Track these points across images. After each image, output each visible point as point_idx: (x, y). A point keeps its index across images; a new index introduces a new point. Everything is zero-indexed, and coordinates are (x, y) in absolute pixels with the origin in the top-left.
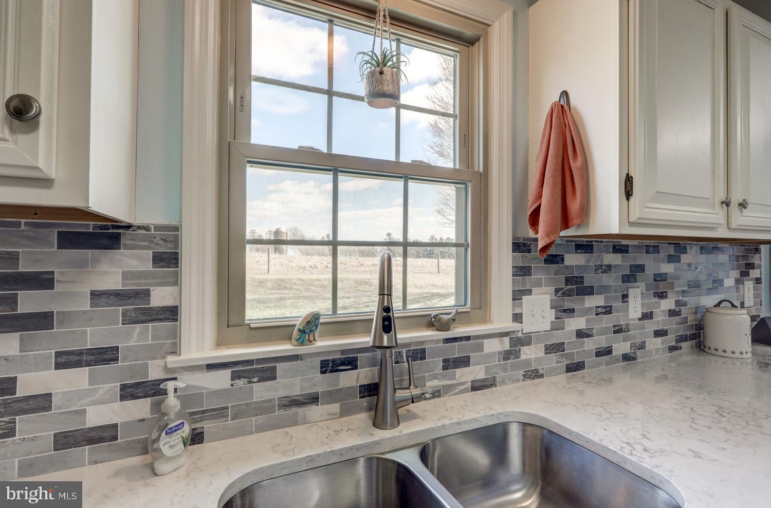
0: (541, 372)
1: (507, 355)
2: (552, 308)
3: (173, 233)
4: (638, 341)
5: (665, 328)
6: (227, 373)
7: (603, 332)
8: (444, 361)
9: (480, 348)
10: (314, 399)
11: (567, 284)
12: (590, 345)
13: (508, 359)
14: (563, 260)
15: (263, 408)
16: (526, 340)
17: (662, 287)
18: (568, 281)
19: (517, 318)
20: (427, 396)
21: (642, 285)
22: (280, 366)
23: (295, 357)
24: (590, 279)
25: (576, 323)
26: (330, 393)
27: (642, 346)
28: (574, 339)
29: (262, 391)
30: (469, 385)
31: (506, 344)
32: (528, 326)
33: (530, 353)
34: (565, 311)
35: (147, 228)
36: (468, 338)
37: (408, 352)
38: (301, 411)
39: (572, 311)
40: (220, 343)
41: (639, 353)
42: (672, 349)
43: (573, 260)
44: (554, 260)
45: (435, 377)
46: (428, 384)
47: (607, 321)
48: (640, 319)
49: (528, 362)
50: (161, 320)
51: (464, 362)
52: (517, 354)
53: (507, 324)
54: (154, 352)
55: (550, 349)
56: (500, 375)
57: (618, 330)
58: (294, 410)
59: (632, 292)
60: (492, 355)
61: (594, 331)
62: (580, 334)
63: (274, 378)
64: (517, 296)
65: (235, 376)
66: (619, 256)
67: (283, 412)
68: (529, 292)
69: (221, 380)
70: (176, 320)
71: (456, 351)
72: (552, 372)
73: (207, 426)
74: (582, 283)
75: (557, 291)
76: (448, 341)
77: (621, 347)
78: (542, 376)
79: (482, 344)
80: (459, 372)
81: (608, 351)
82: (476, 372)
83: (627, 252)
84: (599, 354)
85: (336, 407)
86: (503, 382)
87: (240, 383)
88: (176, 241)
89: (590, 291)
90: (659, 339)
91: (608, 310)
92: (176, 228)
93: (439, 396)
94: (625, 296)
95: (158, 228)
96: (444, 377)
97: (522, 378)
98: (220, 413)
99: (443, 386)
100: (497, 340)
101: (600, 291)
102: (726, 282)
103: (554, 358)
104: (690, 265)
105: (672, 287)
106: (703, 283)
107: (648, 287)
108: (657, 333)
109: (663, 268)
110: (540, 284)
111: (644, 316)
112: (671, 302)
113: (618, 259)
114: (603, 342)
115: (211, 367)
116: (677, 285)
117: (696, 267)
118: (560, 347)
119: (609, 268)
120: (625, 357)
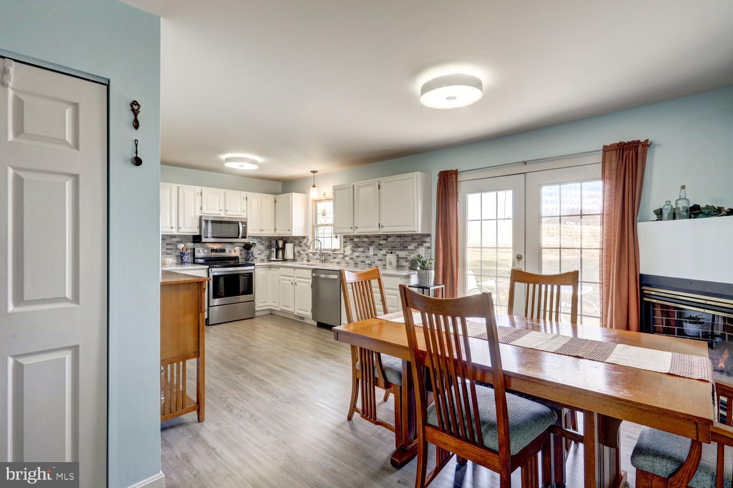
0: (349, 263)
1: (342, 258)
2: (351, 250)
3: (309, 238)
4: (373, 261)
5: (382, 259)
7: (363, 257)
8: (333, 257)
12: (360, 259)
14: (353, 240)
16: (346, 256)
17: (380, 247)
18: (355, 245)
19: (344, 251)
21: (374, 247)
24: (359, 244)
25: (356, 254)
27: (374, 262)
30: (336, 262)
31: (342, 256)
32: (346, 253)
33: (347, 259)
34: (354, 251)
35: (307, 237)
36: (336, 254)
37: (329, 254)
39: (356, 251)
41: (373, 264)
42: (384, 265)
43: (356, 240)
44: (351, 240)
47: (363, 254)
49: (346, 260)
51: (335, 258)
52: (344, 258)
55: (350, 259)
56: (341, 262)
57: (367, 257)
59: (370, 248)
61: (360, 256)
62: (357, 256)
64: (344, 247)
66: (367, 239)
68: (346, 246)
71: (335, 256)
75: (352, 246)
76: (334, 254)
77: (367, 262)
79: (338, 255)
81: (364, 262)
82: (337, 260)
83: (370, 238)
84: (362, 262)
89: (359, 247)
90: (380, 262)
91: (364, 252)
94: (369, 249)
97: (345, 263)
101: (363, 247)
102: (409, 247)
103: (352, 260)
104: (392, 241)
105: (384, 247)
106: (398, 247)
107: (376, 247)
108: (379, 260)
109: (382, 242)
110: (348, 245)
111: (374, 255)
112: (383, 252)
113: (366, 240)
114: (363, 259)
115: (311, 253)
116: (387, 247)
117: (395, 242)
118: (352, 259)
119: (364, 242)
120: (369, 264)
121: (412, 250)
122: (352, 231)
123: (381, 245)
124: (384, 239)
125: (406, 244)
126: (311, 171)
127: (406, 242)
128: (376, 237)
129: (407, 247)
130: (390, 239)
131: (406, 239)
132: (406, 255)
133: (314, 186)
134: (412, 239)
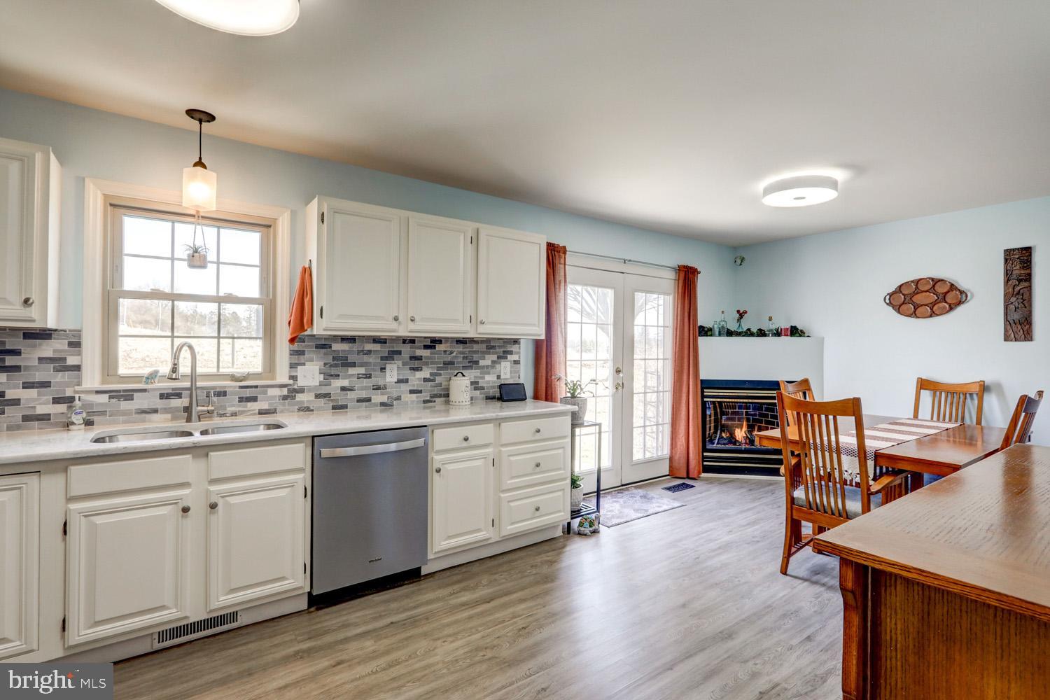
0: (312, 408)
1: (285, 398)
2: (320, 373)
3: (78, 333)
4: (395, 395)
5: (420, 389)
6: (106, 396)
7: (362, 389)
8: (239, 398)
9: (266, 393)
10: (156, 411)
11: (333, 361)
12: (353, 396)
13: (286, 399)
14: (330, 347)
15: (124, 413)
16: (301, 390)
17: (416, 364)
18: (334, 359)
19: (294, 378)
20: (228, 415)
21: (400, 363)
22: (136, 395)
23: (144, 390)
24: (353, 358)
25: (341, 383)
26: (165, 409)
27: (398, 399)
28: (339, 391)
29: (125, 405)
30: (257, 411)
31: (285, 391)
32: (301, 382)
33: (303, 398)
34: (332, 375)
35: (65, 331)
36: (256, 387)
37: (214, 392)
38: (147, 416)
39: (339, 375)
40: (103, 382)
41: (395, 402)
42: (425, 402)
43: (337, 347)
44: (324, 347)
45: (233, 406)
46: (228, 409)
47: (366, 382)
48: (396, 383)
49: (302, 403)
50: (72, 371)
51: (254, 399)
52: (294, 398)
53: (286, 380)
54: (68, 385)
55: (319, 396)
56: (279, 408)
57: (377, 388)
58: (144, 415)
59: (388, 367)
60: (273, 397)
61: (356, 388)
62: (343, 389)
63: (133, 400)
64: (293, 366)
65: (110, 397)
66: (379, 345)
67: (137, 416)
68: (304, 364)
69: (104, 398)
70: (79, 371)
71: (248, 393)
72: (319, 409)
73: (96, 418)
74: (347, 360)
75: (325, 364)
76: (241, 387)
77: (378, 398)
78: (312, 410)
79: (267, 391)
80: (249, 404)
81: (369, 400)
82: (263, 405)
83: (386, 343)
84: (359, 401)
85: (169, 416)
86: (282, 412)
87: (114, 401)
88: (80, 336)
89: (353, 365)
90: (414, 396)
91: (368, 376)
92: (80, 331)
93: (236, 416)
94: (383, 369)
95: (70, 331)
96: (239, 406)
97: (296, 410)
98: (103, 413)
99: (239, 411)
100: (278, 389)
101: (362, 365)
102: (482, 363)
103: (322, 401)
104: (445, 351)
105: (427, 364)
106: (458, 363)
107: (404, 364)
108: (412, 392)
109: (419, 352)
110: (311, 360)
111: (399, 381)
112: (425, 373)
113: (377, 347)
114: (364, 394)
115: (98, 392)
116: (432, 363)
117: (451, 353)
118: (327, 395)
119: (369, 352)
120: (383, 404)
121: (487, 367)
122: (394, 325)
123: (419, 358)
124: (426, 347)
125: (475, 357)
126: (191, 113)
127: (476, 352)
128: (404, 341)
129: (477, 362)
130: (439, 347)
131: (476, 347)
132: (475, 377)
133: (200, 163)
134: (488, 348)
